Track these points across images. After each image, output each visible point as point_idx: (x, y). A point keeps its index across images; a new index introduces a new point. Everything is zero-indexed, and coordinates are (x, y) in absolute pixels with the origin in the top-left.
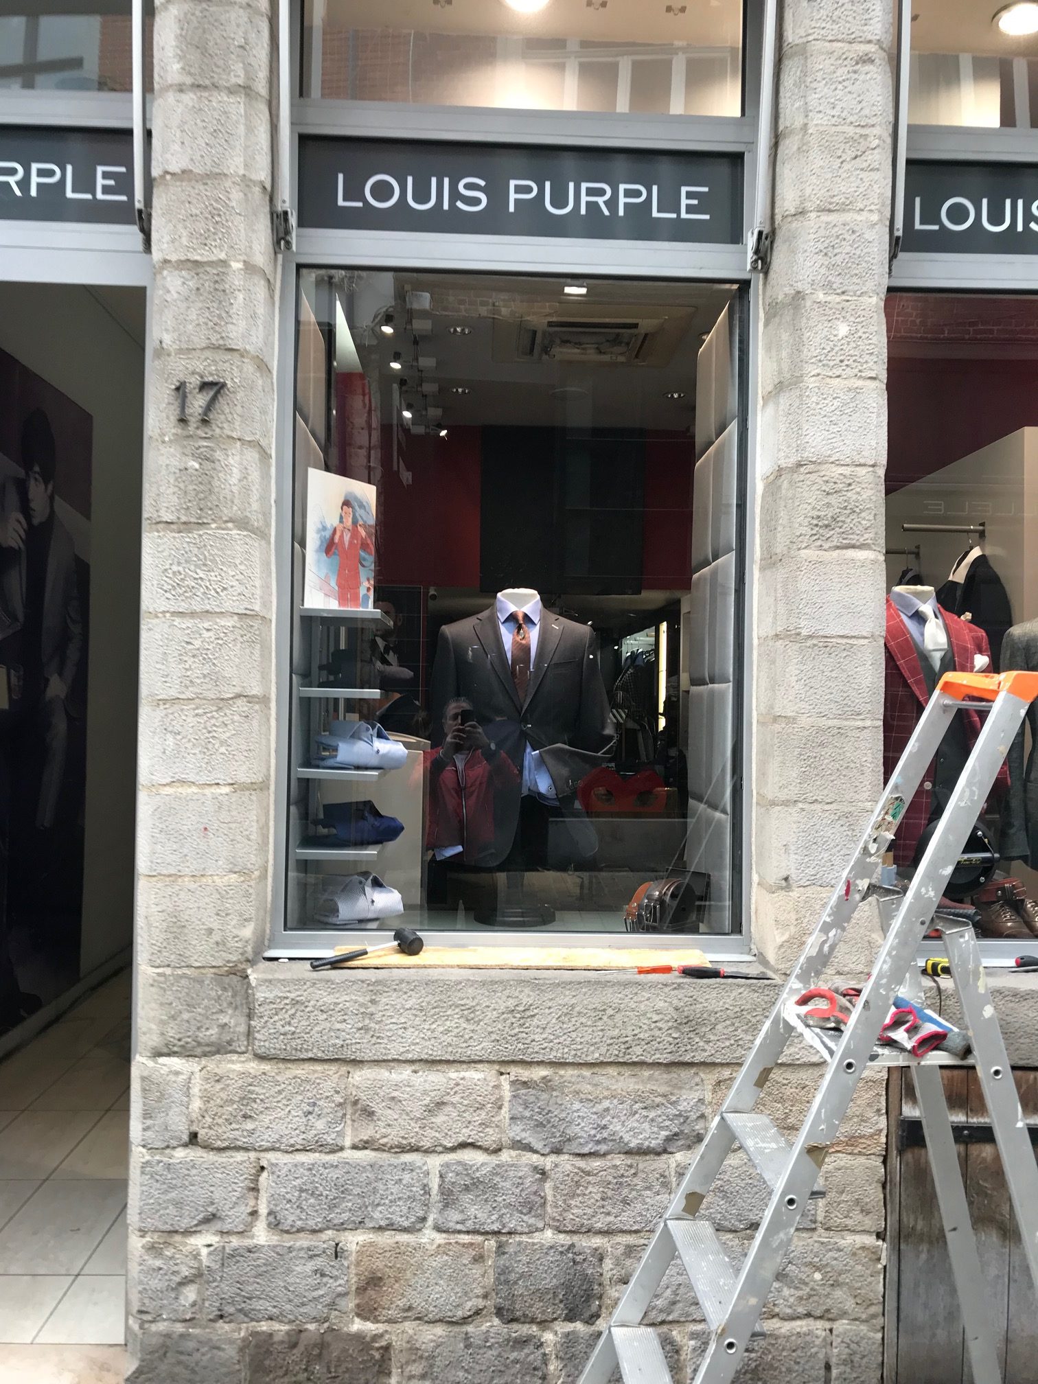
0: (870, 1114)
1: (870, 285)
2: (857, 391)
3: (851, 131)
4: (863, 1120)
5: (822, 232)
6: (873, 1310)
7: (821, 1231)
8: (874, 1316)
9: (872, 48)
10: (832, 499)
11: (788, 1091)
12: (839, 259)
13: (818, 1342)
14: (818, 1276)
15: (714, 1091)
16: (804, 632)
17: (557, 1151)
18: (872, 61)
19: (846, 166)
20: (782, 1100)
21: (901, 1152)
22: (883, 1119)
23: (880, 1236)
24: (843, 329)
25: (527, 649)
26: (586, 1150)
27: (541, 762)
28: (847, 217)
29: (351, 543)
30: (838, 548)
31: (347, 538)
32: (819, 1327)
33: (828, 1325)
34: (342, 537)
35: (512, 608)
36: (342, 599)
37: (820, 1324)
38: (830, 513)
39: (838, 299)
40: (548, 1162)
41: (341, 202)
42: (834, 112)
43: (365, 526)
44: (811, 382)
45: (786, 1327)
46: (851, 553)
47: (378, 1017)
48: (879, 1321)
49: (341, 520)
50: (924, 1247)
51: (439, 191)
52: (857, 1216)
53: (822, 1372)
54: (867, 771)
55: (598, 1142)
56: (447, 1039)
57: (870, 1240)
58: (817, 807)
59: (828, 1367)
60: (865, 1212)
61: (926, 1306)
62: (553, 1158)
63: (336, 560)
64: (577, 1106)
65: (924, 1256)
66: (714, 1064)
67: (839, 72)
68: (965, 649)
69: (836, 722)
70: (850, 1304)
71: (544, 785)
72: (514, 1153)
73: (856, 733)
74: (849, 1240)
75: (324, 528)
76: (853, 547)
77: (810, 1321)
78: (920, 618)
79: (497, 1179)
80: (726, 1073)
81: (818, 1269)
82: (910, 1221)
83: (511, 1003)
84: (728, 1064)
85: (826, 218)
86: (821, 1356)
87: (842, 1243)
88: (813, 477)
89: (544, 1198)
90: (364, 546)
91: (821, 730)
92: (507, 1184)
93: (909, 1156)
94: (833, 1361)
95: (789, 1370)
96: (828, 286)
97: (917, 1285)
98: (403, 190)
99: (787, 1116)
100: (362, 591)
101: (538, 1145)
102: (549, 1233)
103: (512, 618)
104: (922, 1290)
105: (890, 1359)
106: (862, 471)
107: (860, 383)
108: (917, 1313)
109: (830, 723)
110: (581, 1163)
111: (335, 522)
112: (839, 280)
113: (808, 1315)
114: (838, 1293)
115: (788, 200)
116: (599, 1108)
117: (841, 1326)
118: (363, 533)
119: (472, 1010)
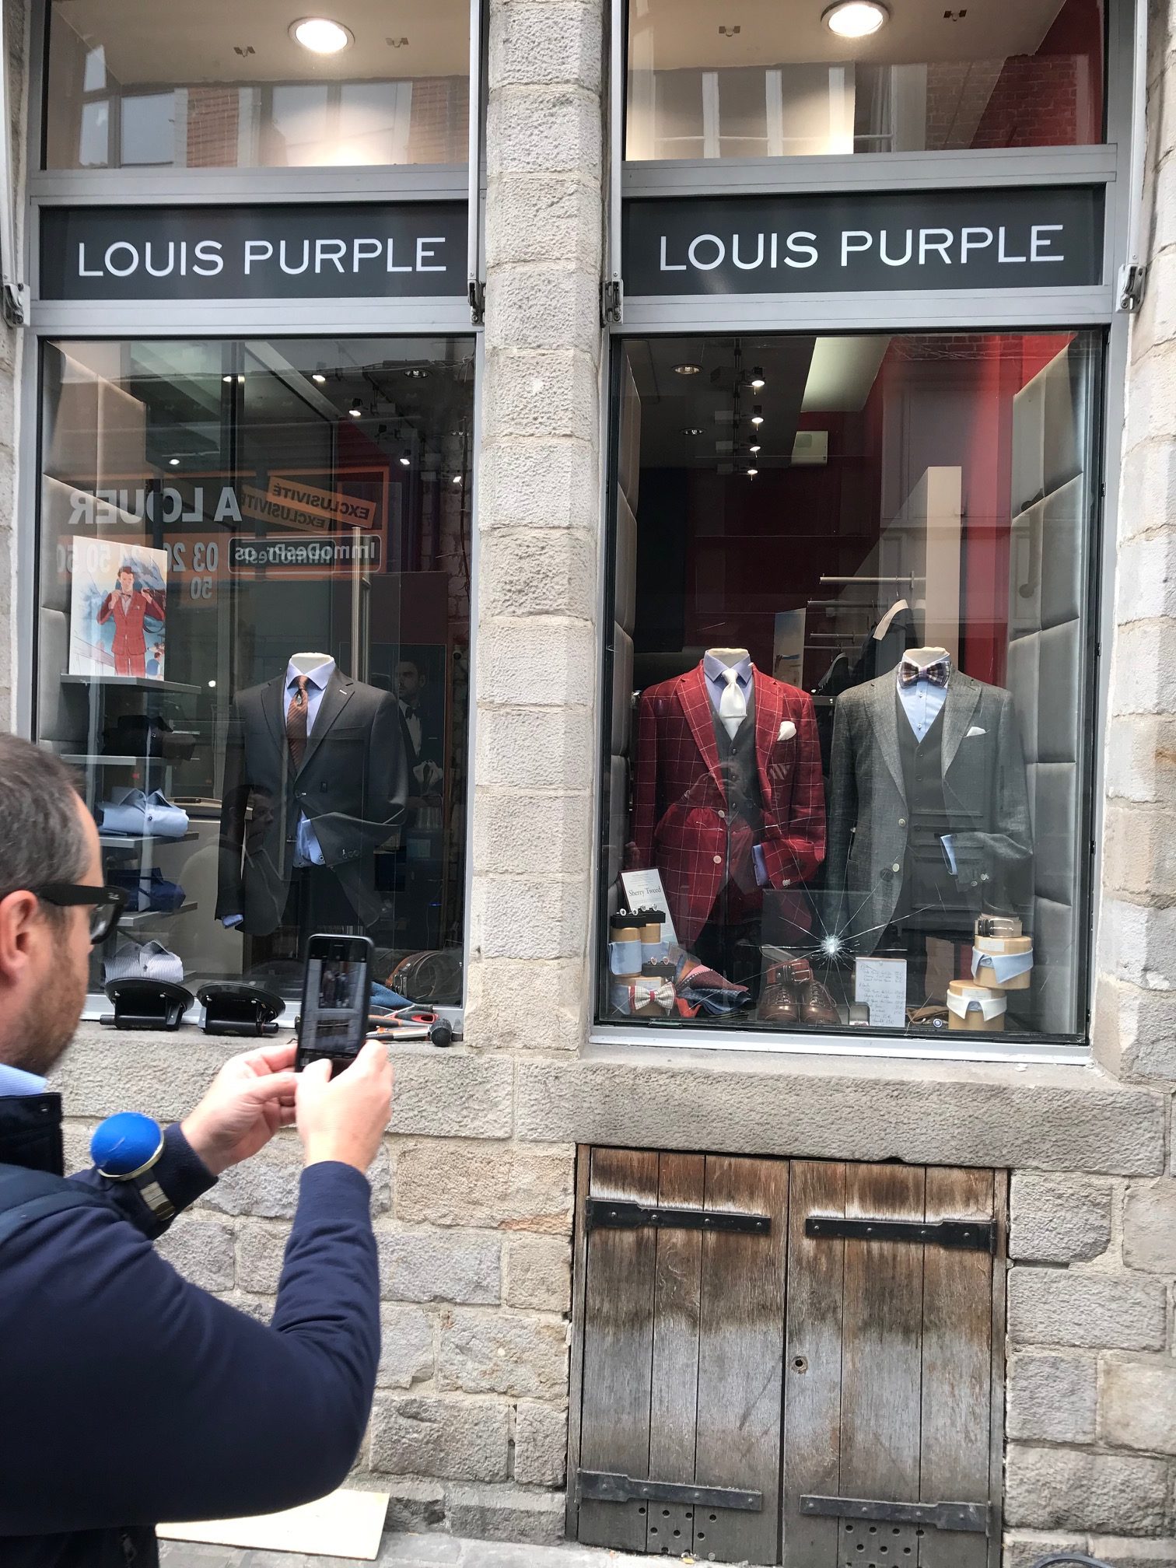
0: (556, 1192)
1: (567, 337)
2: (552, 449)
3: (546, 177)
4: (549, 1199)
5: (516, 284)
6: (557, 1389)
7: (505, 1307)
8: (558, 1396)
9: (569, 88)
10: (524, 563)
11: (474, 1165)
12: (533, 312)
13: (500, 1417)
14: (501, 1352)
15: (400, 1162)
16: (498, 700)
17: (246, 1213)
18: (569, 102)
19: (541, 214)
20: (467, 1174)
21: (588, 1234)
22: (571, 1199)
23: (565, 1316)
24: (537, 385)
25: (304, 716)
26: (272, 1214)
27: (312, 831)
28: (543, 267)
29: (131, 609)
30: (531, 613)
31: (126, 604)
32: (502, 1403)
33: (512, 1401)
34: (119, 601)
35: (297, 673)
36: (120, 665)
37: (503, 1399)
38: (524, 577)
39: (533, 353)
40: (237, 1223)
41: (83, 273)
42: (530, 159)
43: (151, 592)
44: (504, 442)
45: (468, 1401)
46: (544, 619)
47: (76, 1074)
48: (565, 1401)
49: (118, 586)
50: (611, 1330)
51: (177, 255)
52: (542, 1295)
53: (505, 1448)
54: (559, 842)
55: (284, 1206)
56: (140, 1098)
57: (556, 1320)
58: (507, 877)
59: (511, 1443)
60: (551, 1291)
61: (611, 1389)
62: (242, 1219)
63: (111, 627)
64: (263, 1169)
65: (610, 1339)
66: (397, 1134)
67: (536, 116)
68: (772, 715)
69: (528, 792)
70: (533, 1383)
71: (315, 854)
72: (205, 1212)
73: (547, 803)
74: (533, 1319)
75: (94, 593)
76: (547, 612)
77: (494, 1396)
78: (722, 681)
79: (187, 1237)
80: (411, 1144)
81: (502, 1345)
82: (595, 1302)
83: (201, 1066)
84: (412, 1135)
85: (522, 269)
86: (503, 1431)
87: (527, 1321)
88: (507, 540)
89: (233, 1258)
90: (149, 610)
91: (511, 800)
92: (197, 1243)
93: (596, 1237)
94: (516, 1438)
95: (471, 1444)
96: (522, 341)
97: (601, 1368)
98: (141, 258)
99: (471, 1190)
100: (149, 657)
101: (228, 1207)
102: (238, 1293)
103: (295, 683)
104: (607, 1372)
105: (574, 1442)
106: (557, 533)
107: (554, 441)
108: (600, 1394)
109: (522, 793)
110: (268, 1226)
111: (111, 589)
112: (534, 333)
113: (492, 1390)
114: (522, 1371)
115: (489, 257)
116: (285, 1172)
117: (525, 1403)
118: (149, 599)
119: (164, 1071)
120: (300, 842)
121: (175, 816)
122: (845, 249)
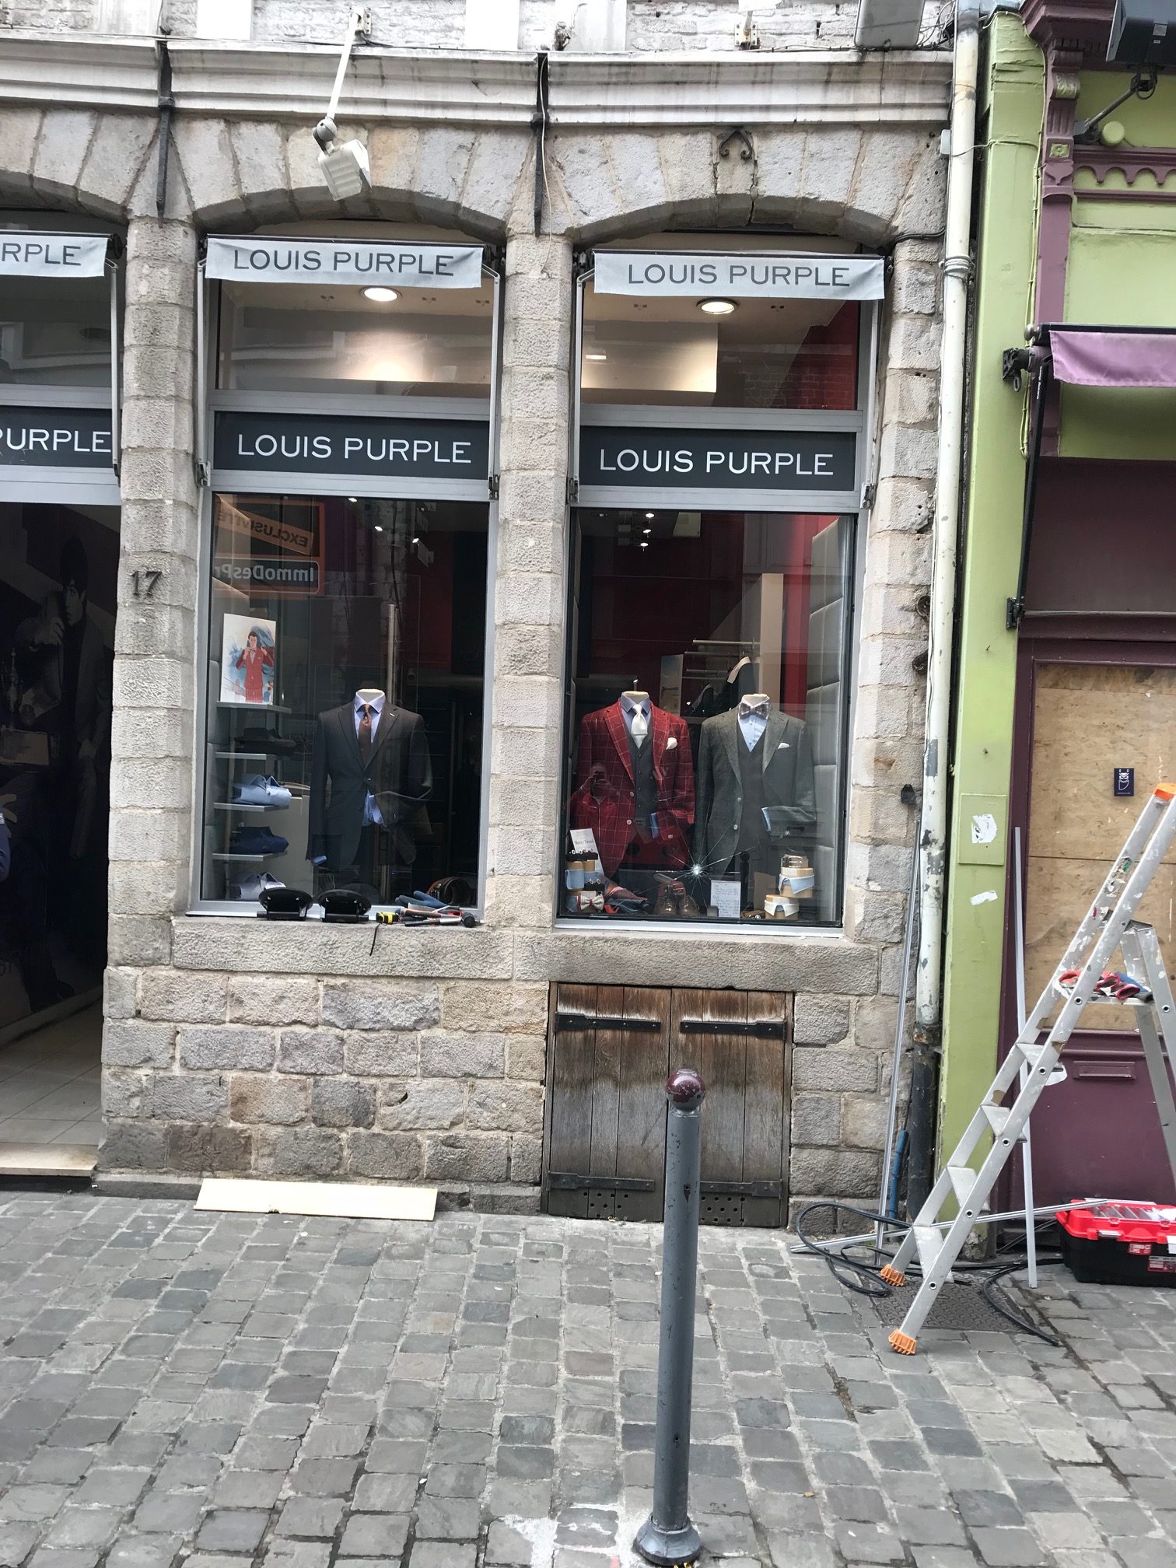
0: (538, 1010)
1: (549, 515)
2: (539, 580)
3: (538, 420)
4: (533, 1014)
5: (519, 482)
6: (536, 1126)
7: (507, 1079)
8: (537, 1130)
9: (552, 370)
10: (523, 645)
11: (489, 995)
12: (530, 499)
13: (503, 1143)
14: (504, 1105)
15: (445, 995)
16: (506, 724)
17: (351, 1028)
18: (552, 378)
19: (535, 442)
20: (485, 1001)
21: (556, 1034)
22: (546, 1014)
23: (542, 1083)
24: (531, 542)
25: (369, 730)
26: (367, 1027)
27: (374, 803)
28: (536, 473)
29: (255, 659)
30: (526, 674)
31: (253, 656)
32: (504, 1136)
33: (510, 1134)
34: (249, 656)
35: (363, 702)
36: (249, 696)
37: (505, 1133)
38: (522, 653)
39: (529, 523)
40: (345, 1034)
41: (241, 453)
42: (528, 410)
43: (267, 648)
44: (512, 574)
45: (484, 1135)
46: (534, 677)
47: (246, 946)
48: (541, 1133)
49: (248, 645)
50: (568, 1090)
51: (301, 445)
52: (529, 1071)
53: (505, 1162)
54: (541, 807)
55: (375, 1022)
56: (286, 960)
57: (537, 1085)
58: (511, 827)
59: (509, 1159)
60: (534, 1068)
61: (568, 1125)
62: (349, 1031)
63: (244, 671)
64: (362, 1001)
65: (568, 1095)
66: (444, 978)
67: (532, 385)
68: (663, 733)
69: (524, 778)
70: (523, 1122)
71: (377, 817)
72: (325, 1028)
73: (534, 785)
74: (523, 1085)
75: (236, 651)
76: (536, 673)
77: (499, 1131)
78: (632, 712)
79: (314, 1042)
80: (452, 984)
81: (504, 1101)
82: (559, 1074)
83: (325, 940)
84: (453, 978)
85: (522, 474)
86: (505, 1152)
87: (519, 1086)
88: (512, 631)
89: (343, 1055)
90: (266, 660)
91: (514, 783)
92: (321, 1046)
93: (560, 1036)
94: (513, 1155)
95: (486, 1160)
96: (523, 516)
97: (563, 1113)
98: (279, 445)
99: (488, 1010)
100: (264, 690)
101: (340, 1024)
102: (345, 1075)
103: (362, 708)
104: (566, 1115)
105: (546, 1157)
106: (542, 628)
107: (541, 575)
108: (562, 1128)
109: (520, 778)
110: (365, 1035)
111: (244, 647)
112: (529, 512)
113: (498, 1128)
114: (516, 1116)
115: (503, 465)
116: (376, 1002)
117: (517, 1135)
118: (265, 653)
119: (302, 943)
120: (366, 809)
121: (282, 792)
122: (709, 462)
